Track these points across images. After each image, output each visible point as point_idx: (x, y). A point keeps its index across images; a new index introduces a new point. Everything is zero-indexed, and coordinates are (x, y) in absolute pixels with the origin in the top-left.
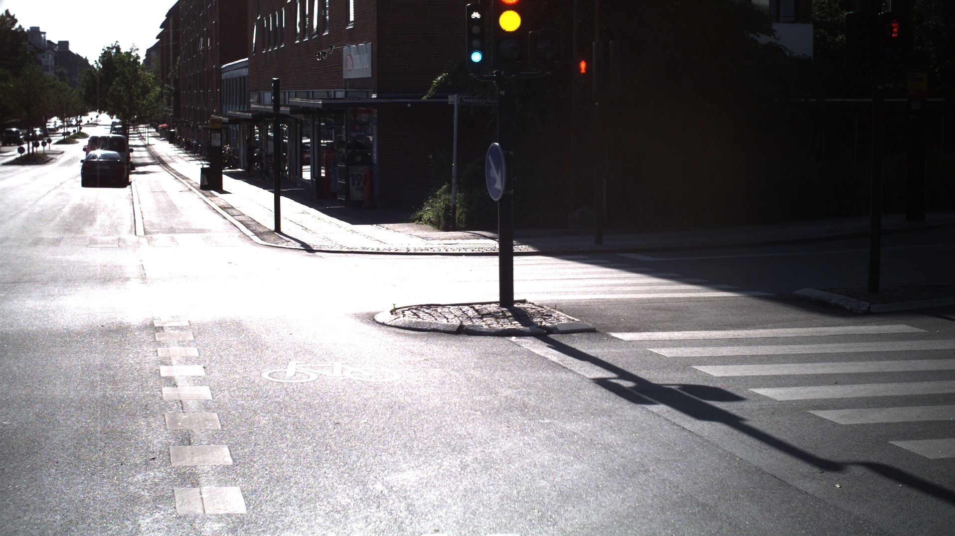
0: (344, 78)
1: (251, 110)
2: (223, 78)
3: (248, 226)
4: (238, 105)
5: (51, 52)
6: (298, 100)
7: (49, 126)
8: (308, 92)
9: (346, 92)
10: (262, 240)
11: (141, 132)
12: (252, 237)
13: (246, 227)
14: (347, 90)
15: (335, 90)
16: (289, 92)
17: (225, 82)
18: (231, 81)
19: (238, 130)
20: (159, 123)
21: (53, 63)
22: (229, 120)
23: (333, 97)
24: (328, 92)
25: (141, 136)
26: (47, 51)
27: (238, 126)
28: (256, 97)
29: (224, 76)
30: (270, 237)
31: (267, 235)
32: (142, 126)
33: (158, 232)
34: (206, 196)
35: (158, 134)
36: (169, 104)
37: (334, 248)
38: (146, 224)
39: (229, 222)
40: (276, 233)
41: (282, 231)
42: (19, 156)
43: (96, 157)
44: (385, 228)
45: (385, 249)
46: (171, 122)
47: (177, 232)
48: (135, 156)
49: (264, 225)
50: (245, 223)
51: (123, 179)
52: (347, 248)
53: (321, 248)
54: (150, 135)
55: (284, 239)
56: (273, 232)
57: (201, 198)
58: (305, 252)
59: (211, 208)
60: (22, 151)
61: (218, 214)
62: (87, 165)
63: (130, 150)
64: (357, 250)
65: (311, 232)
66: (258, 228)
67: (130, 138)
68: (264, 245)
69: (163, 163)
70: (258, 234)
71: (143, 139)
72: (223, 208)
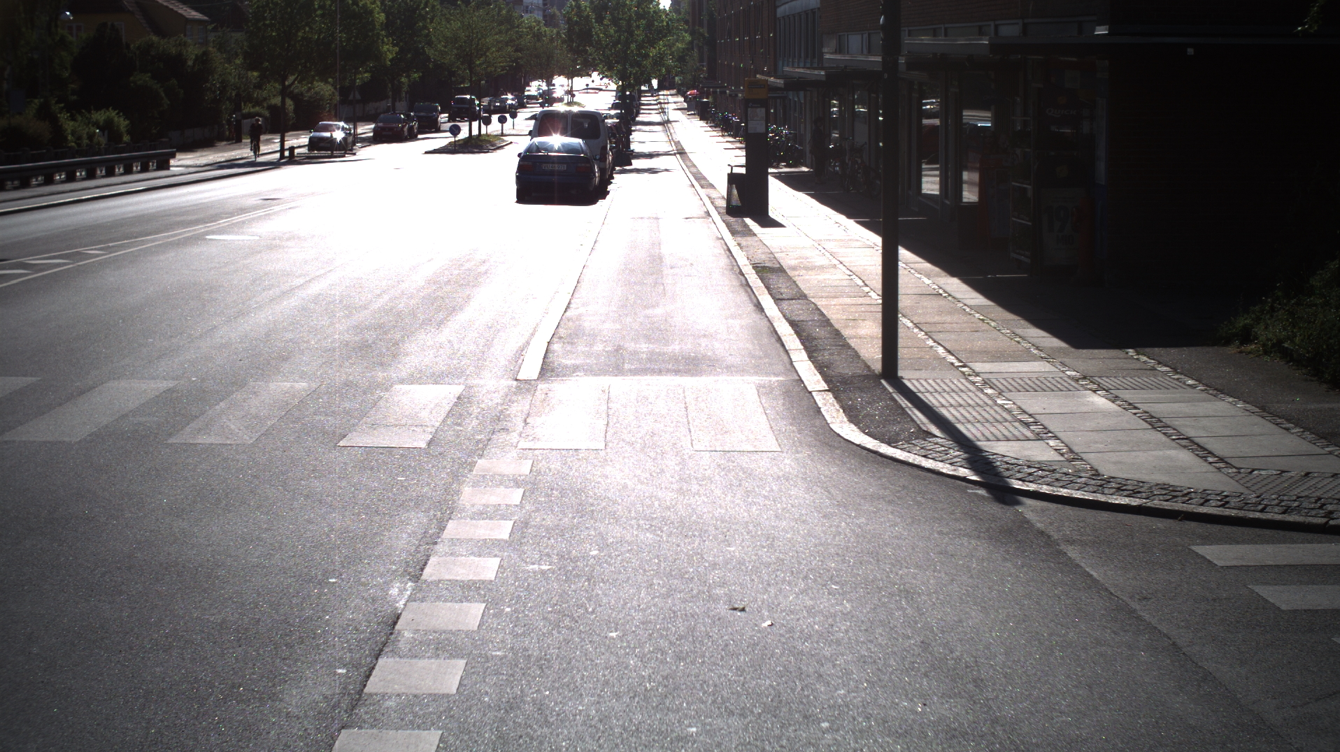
1: (826, 65)
2: (779, 15)
3: (811, 348)
7: (529, 91)
8: (935, 29)
9: (1026, 26)
10: (853, 416)
11: (662, 101)
12: (819, 399)
14: (1026, 21)
15: (997, 22)
17: (782, 21)
18: (792, 19)
19: (802, 101)
20: (689, 89)
22: (785, 84)
25: (661, 108)
27: (802, 94)
28: (833, 43)
30: (870, 403)
31: (861, 390)
32: (665, 92)
33: (576, 369)
34: (734, 233)
35: (685, 105)
36: (701, 60)
37: (1077, 486)
38: (562, 332)
39: (768, 324)
40: (883, 382)
41: (900, 373)
42: (453, 140)
43: (549, 149)
44: (1168, 369)
45: (1245, 505)
46: (703, 88)
47: (627, 366)
48: (640, 140)
49: (852, 343)
50: (804, 331)
51: (591, 189)
52: (1119, 489)
53: (1031, 478)
54: (675, 106)
55: (913, 420)
56: (876, 378)
57: (722, 239)
58: (983, 497)
59: (736, 268)
60: (457, 132)
61: (747, 292)
62: (526, 163)
63: (634, 131)
64: (1156, 503)
65: (978, 379)
66: (836, 357)
67: (642, 111)
68: (859, 446)
69: (681, 152)
70: (837, 386)
71: (664, 112)
72: (761, 270)
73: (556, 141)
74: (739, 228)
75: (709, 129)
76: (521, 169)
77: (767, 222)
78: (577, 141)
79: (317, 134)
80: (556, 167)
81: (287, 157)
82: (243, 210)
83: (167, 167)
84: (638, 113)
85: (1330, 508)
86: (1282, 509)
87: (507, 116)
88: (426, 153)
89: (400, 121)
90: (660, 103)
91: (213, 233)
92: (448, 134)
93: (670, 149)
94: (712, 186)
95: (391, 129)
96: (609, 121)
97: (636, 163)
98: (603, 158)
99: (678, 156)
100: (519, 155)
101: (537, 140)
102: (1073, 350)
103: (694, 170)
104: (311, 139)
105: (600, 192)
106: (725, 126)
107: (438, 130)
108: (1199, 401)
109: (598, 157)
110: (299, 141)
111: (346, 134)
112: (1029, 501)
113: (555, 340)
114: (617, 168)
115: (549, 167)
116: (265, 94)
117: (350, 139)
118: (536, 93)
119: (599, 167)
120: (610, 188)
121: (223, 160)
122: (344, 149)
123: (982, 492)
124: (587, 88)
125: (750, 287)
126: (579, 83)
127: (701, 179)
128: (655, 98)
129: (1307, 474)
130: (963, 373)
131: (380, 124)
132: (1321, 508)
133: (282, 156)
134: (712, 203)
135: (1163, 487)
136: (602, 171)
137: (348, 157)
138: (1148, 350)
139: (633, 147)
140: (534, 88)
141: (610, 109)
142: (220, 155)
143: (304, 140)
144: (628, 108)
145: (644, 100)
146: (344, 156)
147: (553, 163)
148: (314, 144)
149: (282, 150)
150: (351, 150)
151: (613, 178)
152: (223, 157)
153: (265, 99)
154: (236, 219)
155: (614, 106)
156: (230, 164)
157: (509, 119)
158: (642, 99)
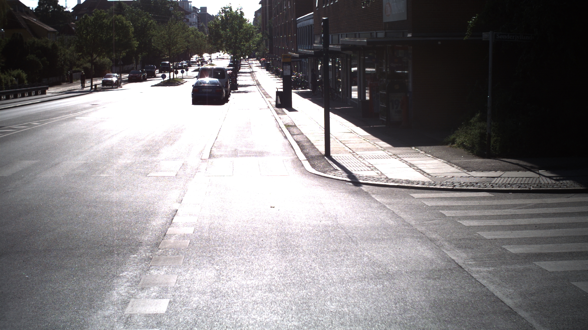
0: (384, 22)
1: (314, 49)
2: (298, 27)
3: (302, 148)
4: (307, 45)
5: (195, 14)
6: (347, 39)
7: (192, 60)
8: (355, 34)
9: (386, 33)
10: (313, 166)
11: (250, 63)
12: (303, 162)
13: (301, 149)
14: (386, 31)
15: (377, 31)
16: (341, 35)
17: (299, 29)
18: (303, 29)
19: (308, 63)
20: (261, 58)
21: (197, 21)
22: (299, 56)
23: (375, 37)
24: (371, 33)
25: (250, 66)
26: (192, 13)
27: (307, 59)
28: (319, 39)
29: (299, 25)
30: (320, 163)
31: (317, 160)
32: (251, 59)
33: (221, 156)
34: (278, 114)
35: (260, 65)
36: (267, 46)
37: (380, 181)
38: (215, 145)
39: (288, 142)
40: (325, 157)
41: (331, 155)
42: (163, 80)
43: (204, 83)
44: (424, 152)
45: (430, 184)
46: (267, 57)
47: (239, 155)
48: (241, 80)
49: (317, 147)
50: (301, 144)
51: (222, 99)
52: (393, 181)
53: (366, 180)
54: (255, 65)
55: (333, 167)
56: (323, 156)
57: (274, 116)
58: (351, 185)
59: (278, 126)
60: (164, 77)
61: (282, 133)
62: (196, 89)
63: (239, 76)
64: (403, 184)
65: (358, 156)
66: (311, 151)
67: (241, 68)
68: (314, 174)
69: (258, 84)
70: (310, 159)
71: (251, 68)
72: (287, 126)
73: (207, 80)
74: (279, 112)
75: (270, 74)
76: (194, 91)
77: (291, 109)
78: (216, 80)
79: (106, 79)
80: (207, 90)
81: (94, 89)
82: (85, 109)
83: (45, 93)
84: (240, 68)
85: (455, 184)
86: (440, 185)
87: (184, 70)
88: (152, 86)
89: (139, 73)
90: (249, 64)
91: (78, 116)
92: (161, 78)
93: (254, 83)
94: (270, 97)
95: (136, 76)
96: (228, 72)
97: (240, 89)
98: (227, 87)
99: (257, 86)
100: (193, 86)
101: (200, 80)
102: (393, 147)
103: (263, 91)
104: (103, 81)
105: (226, 100)
106: (277, 73)
107: (155, 77)
108: (429, 160)
109: (224, 86)
110: (98, 82)
111: (118, 79)
112: (364, 186)
113: (213, 147)
114: (232, 91)
115: (204, 90)
116: (81, 63)
117: (119, 81)
118: (195, 61)
119: (225, 90)
120: (229, 99)
121: (66, 90)
122: (117, 85)
123: (351, 184)
124: (217, 58)
125: (283, 131)
126: (214, 56)
127: (266, 95)
128: (247, 62)
129: (453, 177)
130: (353, 155)
131: (131, 75)
132: (452, 184)
133: (92, 88)
134: (270, 103)
135: (407, 180)
136: (226, 92)
137: (119, 89)
138: (419, 147)
139: (238, 82)
140: (194, 58)
141: (228, 67)
142: (65, 88)
143: (100, 82)
144: (236, 66)
145: (242, 63)
146: (117, 88)
147: (206, 89)
148: (104, 83)
149: (92, 86)
150: (120, 85)
151: (230, 95)
152: (66, 89)
153: (81, 65)
154: (84, 112)
155: (230, 66)
156: (70, 92)
157: (185, 72)
158: (242, 62)
